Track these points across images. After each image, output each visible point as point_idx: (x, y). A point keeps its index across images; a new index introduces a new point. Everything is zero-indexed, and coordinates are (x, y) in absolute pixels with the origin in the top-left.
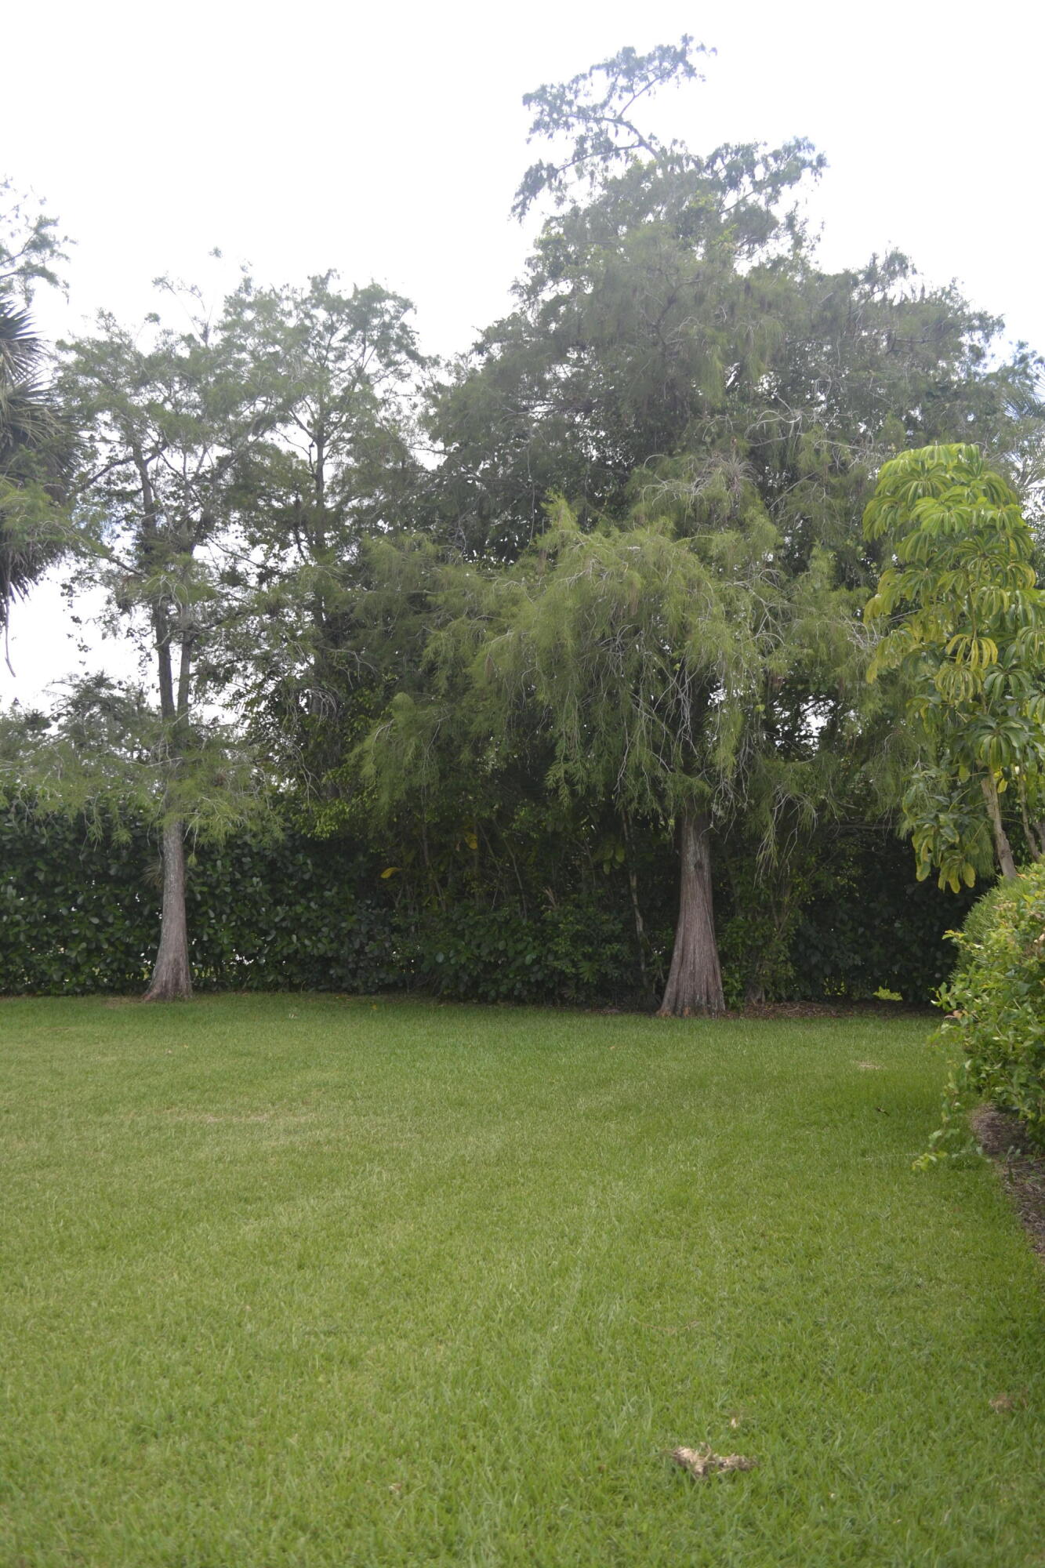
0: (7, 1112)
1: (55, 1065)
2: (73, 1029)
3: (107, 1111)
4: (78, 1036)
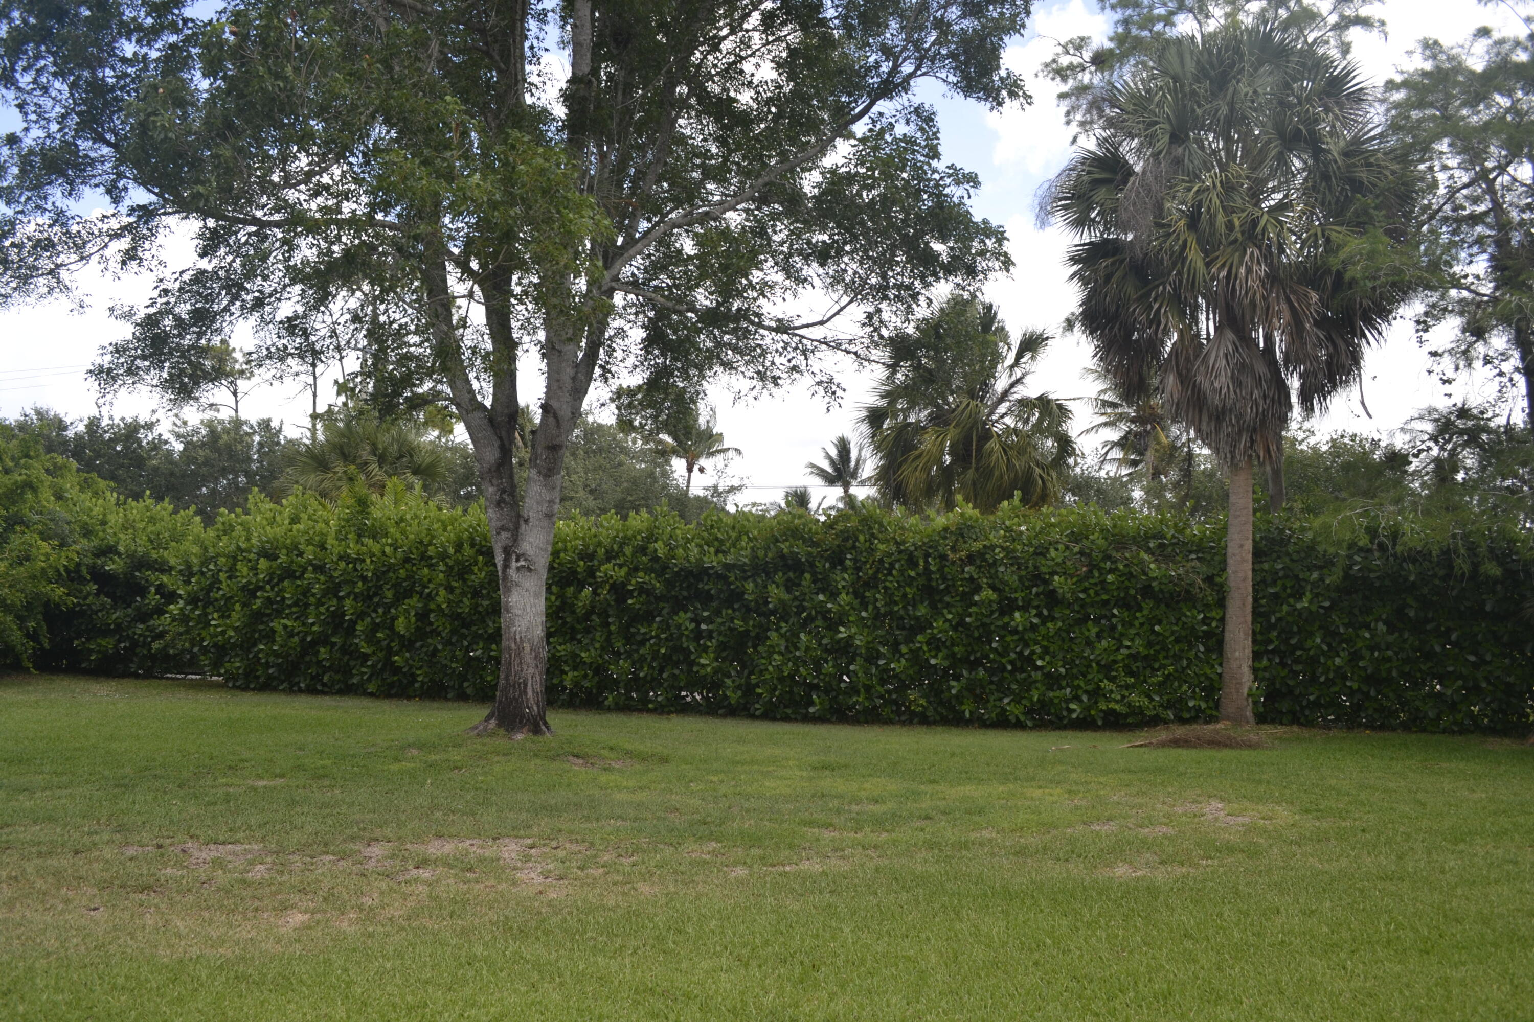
0: (1363, 831)
1: (1420, 796)
2: (1444, 765)
3: (1463, 840)
4: (1449, 772)
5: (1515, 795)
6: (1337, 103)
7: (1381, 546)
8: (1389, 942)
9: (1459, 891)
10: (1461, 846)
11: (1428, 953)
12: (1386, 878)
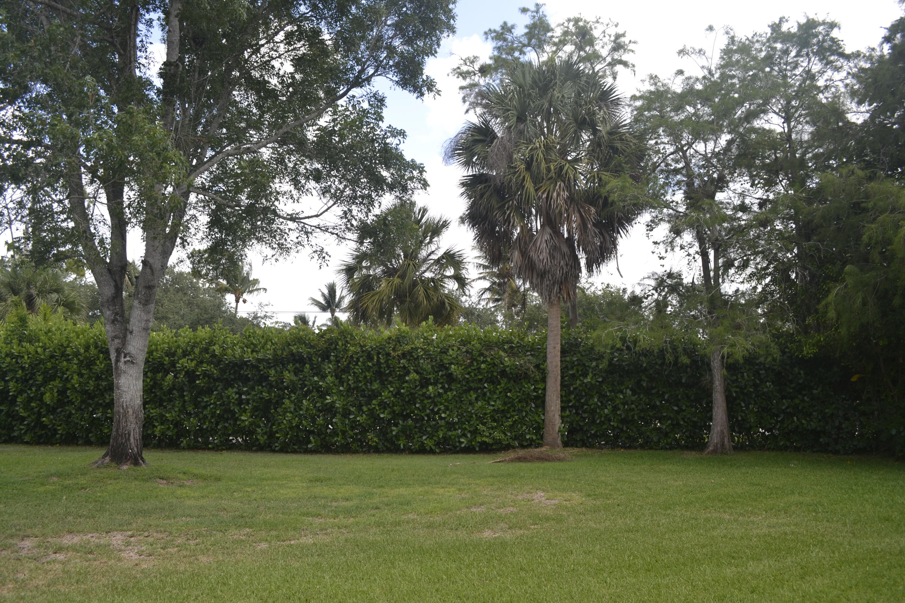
0: (618, 505)
1: (648, 484)
2: (662, 467)
3: (670, 508)
4: (664, 471)
5: (697, 482)
6: (606, 105)
7: (628, 348)
8: (629, 566)
9: (667, 536)
10: (669, 511)
11: (649, 571)
12: (630, 531)
